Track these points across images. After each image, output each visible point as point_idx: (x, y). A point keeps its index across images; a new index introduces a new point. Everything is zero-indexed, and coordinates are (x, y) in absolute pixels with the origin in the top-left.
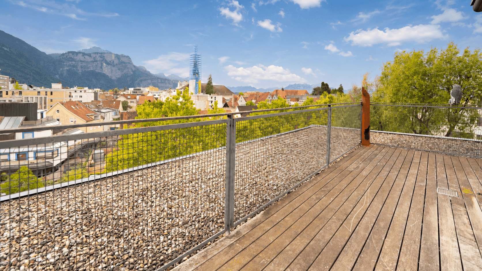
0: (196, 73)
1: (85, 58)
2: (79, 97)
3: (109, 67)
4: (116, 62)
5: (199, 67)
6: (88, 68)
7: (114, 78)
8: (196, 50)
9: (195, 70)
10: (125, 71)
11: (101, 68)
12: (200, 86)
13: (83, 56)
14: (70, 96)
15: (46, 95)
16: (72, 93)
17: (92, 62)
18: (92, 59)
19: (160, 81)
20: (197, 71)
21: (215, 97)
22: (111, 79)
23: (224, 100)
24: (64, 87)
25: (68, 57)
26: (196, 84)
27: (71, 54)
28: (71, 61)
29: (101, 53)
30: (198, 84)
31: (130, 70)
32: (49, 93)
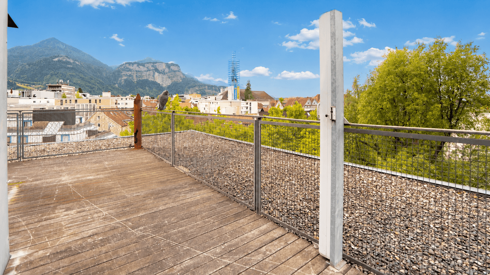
0: (234, 79)
1: (139, 67)
2: (124, 104)
3: (161, 75)
4: (167, 70)
5: (238, 73)
6: (142, 77)
7: (164, 86)
8: (235, 57)
9: (233, 77)
10: (175, 79)
11: (153, 76)
12: (239, 92)
13: (138, 66)
14: (116, 104)
15: (96, 102)
16: (118, 101)
17: (145, 71)
18: (146, 69)
19: (207, 87)
20: (235, 78)
21: (250, 103)
22: (162, 87)
23: (260, 105)
24: (113, 95)
25: (125, 67)
26: (235, 90)
27: (127, 65)
28: (128, 71)
29: (154, 63)
30: (236, 90)
31: (179, 78)
32: (98, 101)
